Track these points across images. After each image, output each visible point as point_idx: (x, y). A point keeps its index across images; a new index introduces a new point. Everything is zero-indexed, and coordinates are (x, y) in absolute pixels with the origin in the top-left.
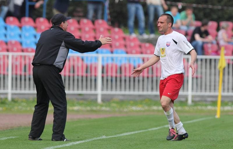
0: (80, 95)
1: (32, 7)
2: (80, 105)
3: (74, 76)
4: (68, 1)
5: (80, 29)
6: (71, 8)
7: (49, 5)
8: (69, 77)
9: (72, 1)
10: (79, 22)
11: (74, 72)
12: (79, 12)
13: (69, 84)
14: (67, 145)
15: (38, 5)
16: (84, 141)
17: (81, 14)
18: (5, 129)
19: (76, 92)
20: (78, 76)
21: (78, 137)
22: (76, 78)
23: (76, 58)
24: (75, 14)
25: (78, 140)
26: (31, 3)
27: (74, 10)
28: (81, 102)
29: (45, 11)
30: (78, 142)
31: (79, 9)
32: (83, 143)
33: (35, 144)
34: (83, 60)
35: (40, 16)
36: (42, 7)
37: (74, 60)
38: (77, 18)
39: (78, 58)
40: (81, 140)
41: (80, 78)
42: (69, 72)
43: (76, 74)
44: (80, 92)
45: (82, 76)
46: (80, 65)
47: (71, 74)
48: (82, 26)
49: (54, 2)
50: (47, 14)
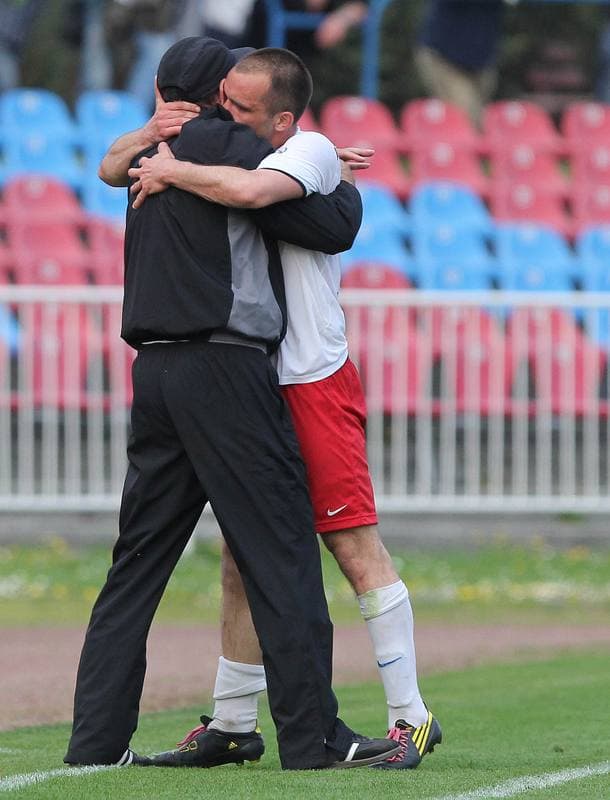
0: (567, 517)
1: (302, 42)
2: (571, 572)
3: (532, 418)
4: (498, 6)
5: (564, 159)
6: (513, 46)
7: (396, 30)
8: (508, 419)
9: (520, 7)
10: (557, 121)
11: (532, 392)
12: (556, 65)
13: (508, 461)
14: (495, 794)
15: (333, 28)
16: (588, 771)
17: (573, 77)
18: (160, 710)
19: (545, 502)
20: (556, 413)
21: (558, 750)
22: (545, 425)
23: (543, 319)
24: (539, 76)
25: (557, 766)
26: (298, 20)
27: (533, 57)
28: (575, 555)
29: (371, 60)
30: (555, 779)
31: (559, 50)
32: (584, 782)
33: (323, 789)
34: (581, 326)
35: (348, 87)
36: (354, 37)
37: (532, 329)
38: (550, 101)
39: (555, 317)
40: (575, 763)
41: (568, 427)
42: (509, 392)
43: (545, 403)
44: (568, 502)
45: (579, 418)
46: (566, 354)
47: (521, 406)
48: (575, 141)
49: (424, 11)
50: (385, 77)
